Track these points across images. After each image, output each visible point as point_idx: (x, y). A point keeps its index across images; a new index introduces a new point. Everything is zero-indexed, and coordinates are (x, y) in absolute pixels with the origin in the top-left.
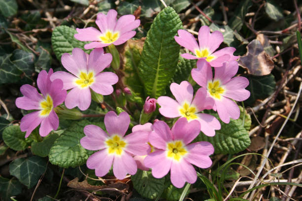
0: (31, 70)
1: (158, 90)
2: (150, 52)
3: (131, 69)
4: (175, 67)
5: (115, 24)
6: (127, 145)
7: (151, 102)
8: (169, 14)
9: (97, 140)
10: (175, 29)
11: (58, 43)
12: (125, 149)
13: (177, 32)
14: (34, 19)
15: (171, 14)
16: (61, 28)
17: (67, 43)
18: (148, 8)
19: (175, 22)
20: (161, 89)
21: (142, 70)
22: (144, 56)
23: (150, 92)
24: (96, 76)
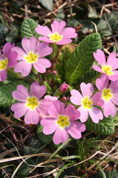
0: (3, 38)
1: (72, 79)
2: (77, 55)
3: (62, 60)
4: (88, 70)
5: (62, 30)
6: (38, 105)
7: (65, 86)
8: (96, 37)
9: (22, 96)
10: (96, 48)
11: (24, 28)
12: (37, 107)
13: (96, 50)
14: (16, 7)
15: (97, 38)
16: (30, 20)
17: (30, 30)
18: (86, 27)
19: (98, 44)
20: (74, 79)
21: (68, 64)
22: (72, 56)
23: (68, 78)
24: (39, 58)
